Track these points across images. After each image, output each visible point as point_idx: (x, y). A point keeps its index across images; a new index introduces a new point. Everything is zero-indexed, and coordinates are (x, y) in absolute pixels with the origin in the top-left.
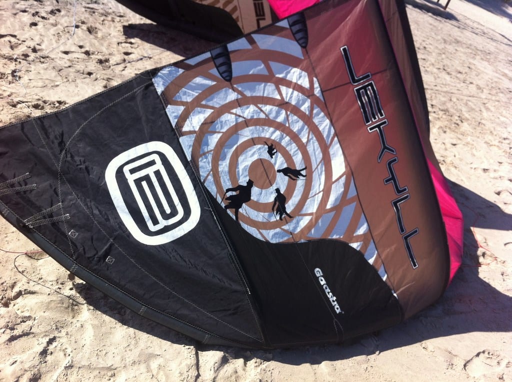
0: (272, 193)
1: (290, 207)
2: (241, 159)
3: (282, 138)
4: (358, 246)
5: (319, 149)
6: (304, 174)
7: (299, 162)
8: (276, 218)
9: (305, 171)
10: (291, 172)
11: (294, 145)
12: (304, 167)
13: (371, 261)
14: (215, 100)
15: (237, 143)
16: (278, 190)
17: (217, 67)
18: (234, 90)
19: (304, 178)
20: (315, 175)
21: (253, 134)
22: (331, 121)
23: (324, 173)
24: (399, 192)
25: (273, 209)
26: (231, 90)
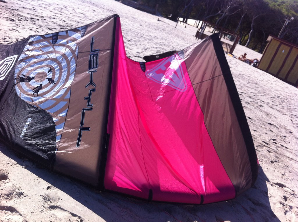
0: (38, 84)
1: (40, 92)
2: (38, 69)
3: (57, 67)
4: (55, 120)
5: (66, 75)
6: (55, 83)
7: (56, 78)
8: (32, 93)
9: (56, 82)
10: (51, 81)
11: (59, 71)
12: (57, 80)
13: (57, 130)
14: (45, 49)
15: (41, 64)
16: (41, 85)
17: (53, 40)
18: (53, 48)
19: (54, 84)
20: (59, 84)
21: (48, 63)
22: (76, 65)
23: (62, 85)
24: (89, 105)
25: (33, 90)
26: (52, 47)
